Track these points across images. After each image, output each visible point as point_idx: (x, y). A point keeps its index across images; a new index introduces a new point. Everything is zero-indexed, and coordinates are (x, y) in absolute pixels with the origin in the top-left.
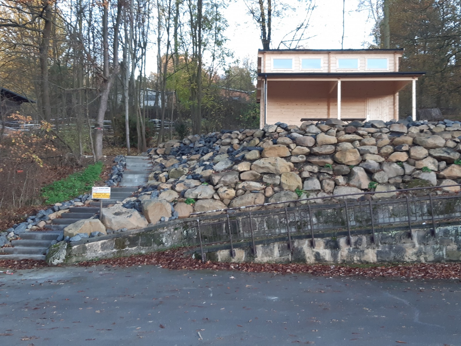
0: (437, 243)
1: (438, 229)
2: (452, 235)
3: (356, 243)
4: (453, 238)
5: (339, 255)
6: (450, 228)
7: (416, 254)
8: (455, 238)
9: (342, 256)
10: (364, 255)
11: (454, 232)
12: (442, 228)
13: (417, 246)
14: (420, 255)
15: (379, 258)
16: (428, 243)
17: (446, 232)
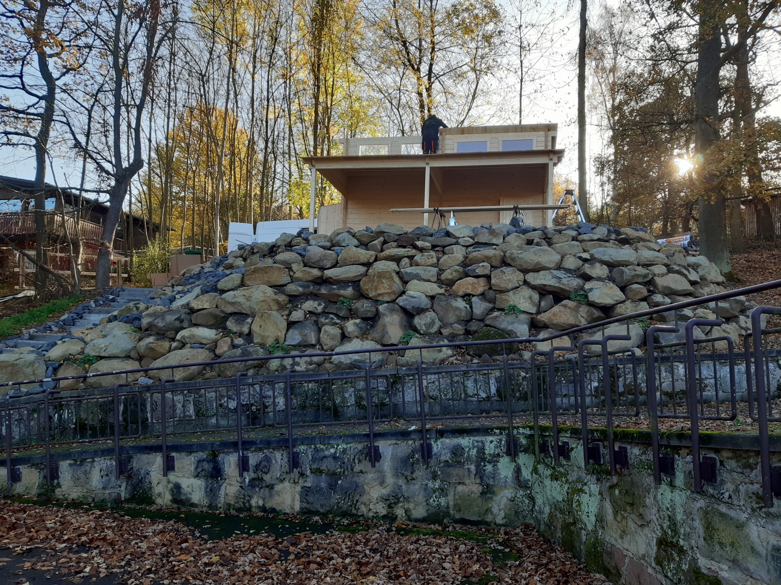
0: (434, 477)
1: (439, 442)
2: (469, 459)
3: (257, 467)
4: (473, 468)
5: (222, 492)
6: (465, 441)
7: (384, 499)
8: (478, 466)
9: (226, 494)
10: (271, 496)
11: (474, 452)
12: (448, 441)
13: (390, 480)
14: (395, 503)
15: (305, 505)
16: (414, 476)
17: (457, 451)
